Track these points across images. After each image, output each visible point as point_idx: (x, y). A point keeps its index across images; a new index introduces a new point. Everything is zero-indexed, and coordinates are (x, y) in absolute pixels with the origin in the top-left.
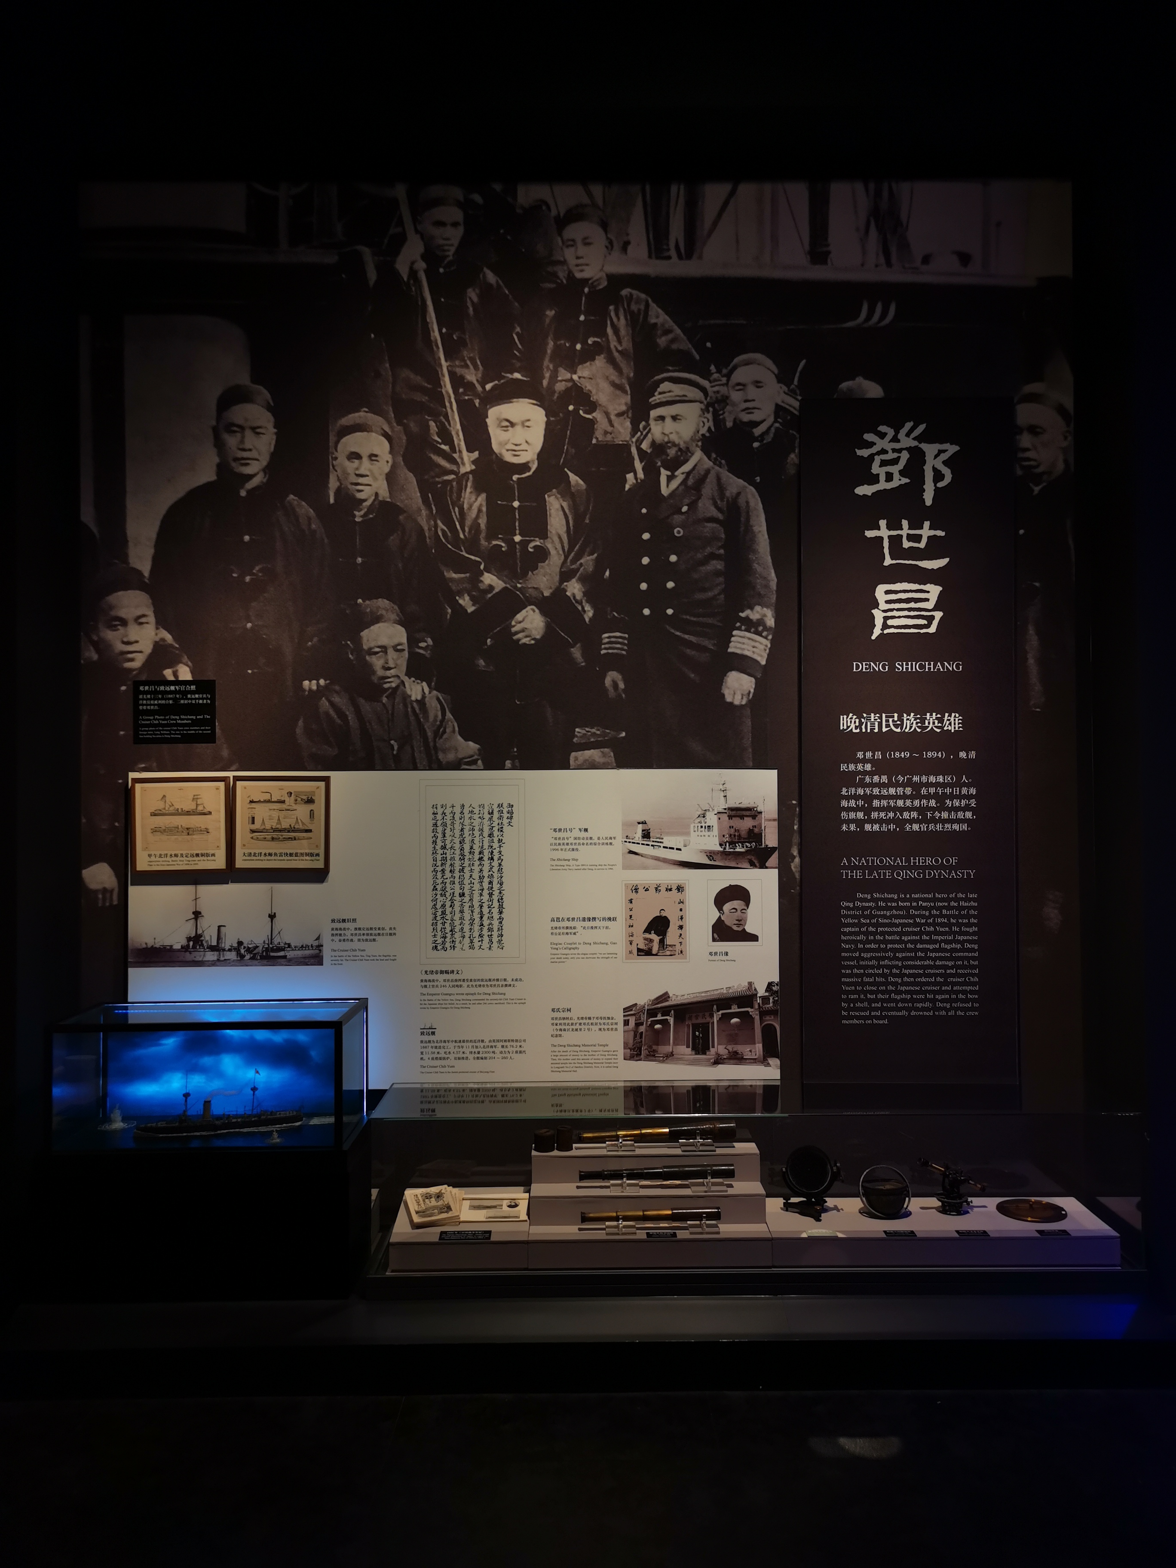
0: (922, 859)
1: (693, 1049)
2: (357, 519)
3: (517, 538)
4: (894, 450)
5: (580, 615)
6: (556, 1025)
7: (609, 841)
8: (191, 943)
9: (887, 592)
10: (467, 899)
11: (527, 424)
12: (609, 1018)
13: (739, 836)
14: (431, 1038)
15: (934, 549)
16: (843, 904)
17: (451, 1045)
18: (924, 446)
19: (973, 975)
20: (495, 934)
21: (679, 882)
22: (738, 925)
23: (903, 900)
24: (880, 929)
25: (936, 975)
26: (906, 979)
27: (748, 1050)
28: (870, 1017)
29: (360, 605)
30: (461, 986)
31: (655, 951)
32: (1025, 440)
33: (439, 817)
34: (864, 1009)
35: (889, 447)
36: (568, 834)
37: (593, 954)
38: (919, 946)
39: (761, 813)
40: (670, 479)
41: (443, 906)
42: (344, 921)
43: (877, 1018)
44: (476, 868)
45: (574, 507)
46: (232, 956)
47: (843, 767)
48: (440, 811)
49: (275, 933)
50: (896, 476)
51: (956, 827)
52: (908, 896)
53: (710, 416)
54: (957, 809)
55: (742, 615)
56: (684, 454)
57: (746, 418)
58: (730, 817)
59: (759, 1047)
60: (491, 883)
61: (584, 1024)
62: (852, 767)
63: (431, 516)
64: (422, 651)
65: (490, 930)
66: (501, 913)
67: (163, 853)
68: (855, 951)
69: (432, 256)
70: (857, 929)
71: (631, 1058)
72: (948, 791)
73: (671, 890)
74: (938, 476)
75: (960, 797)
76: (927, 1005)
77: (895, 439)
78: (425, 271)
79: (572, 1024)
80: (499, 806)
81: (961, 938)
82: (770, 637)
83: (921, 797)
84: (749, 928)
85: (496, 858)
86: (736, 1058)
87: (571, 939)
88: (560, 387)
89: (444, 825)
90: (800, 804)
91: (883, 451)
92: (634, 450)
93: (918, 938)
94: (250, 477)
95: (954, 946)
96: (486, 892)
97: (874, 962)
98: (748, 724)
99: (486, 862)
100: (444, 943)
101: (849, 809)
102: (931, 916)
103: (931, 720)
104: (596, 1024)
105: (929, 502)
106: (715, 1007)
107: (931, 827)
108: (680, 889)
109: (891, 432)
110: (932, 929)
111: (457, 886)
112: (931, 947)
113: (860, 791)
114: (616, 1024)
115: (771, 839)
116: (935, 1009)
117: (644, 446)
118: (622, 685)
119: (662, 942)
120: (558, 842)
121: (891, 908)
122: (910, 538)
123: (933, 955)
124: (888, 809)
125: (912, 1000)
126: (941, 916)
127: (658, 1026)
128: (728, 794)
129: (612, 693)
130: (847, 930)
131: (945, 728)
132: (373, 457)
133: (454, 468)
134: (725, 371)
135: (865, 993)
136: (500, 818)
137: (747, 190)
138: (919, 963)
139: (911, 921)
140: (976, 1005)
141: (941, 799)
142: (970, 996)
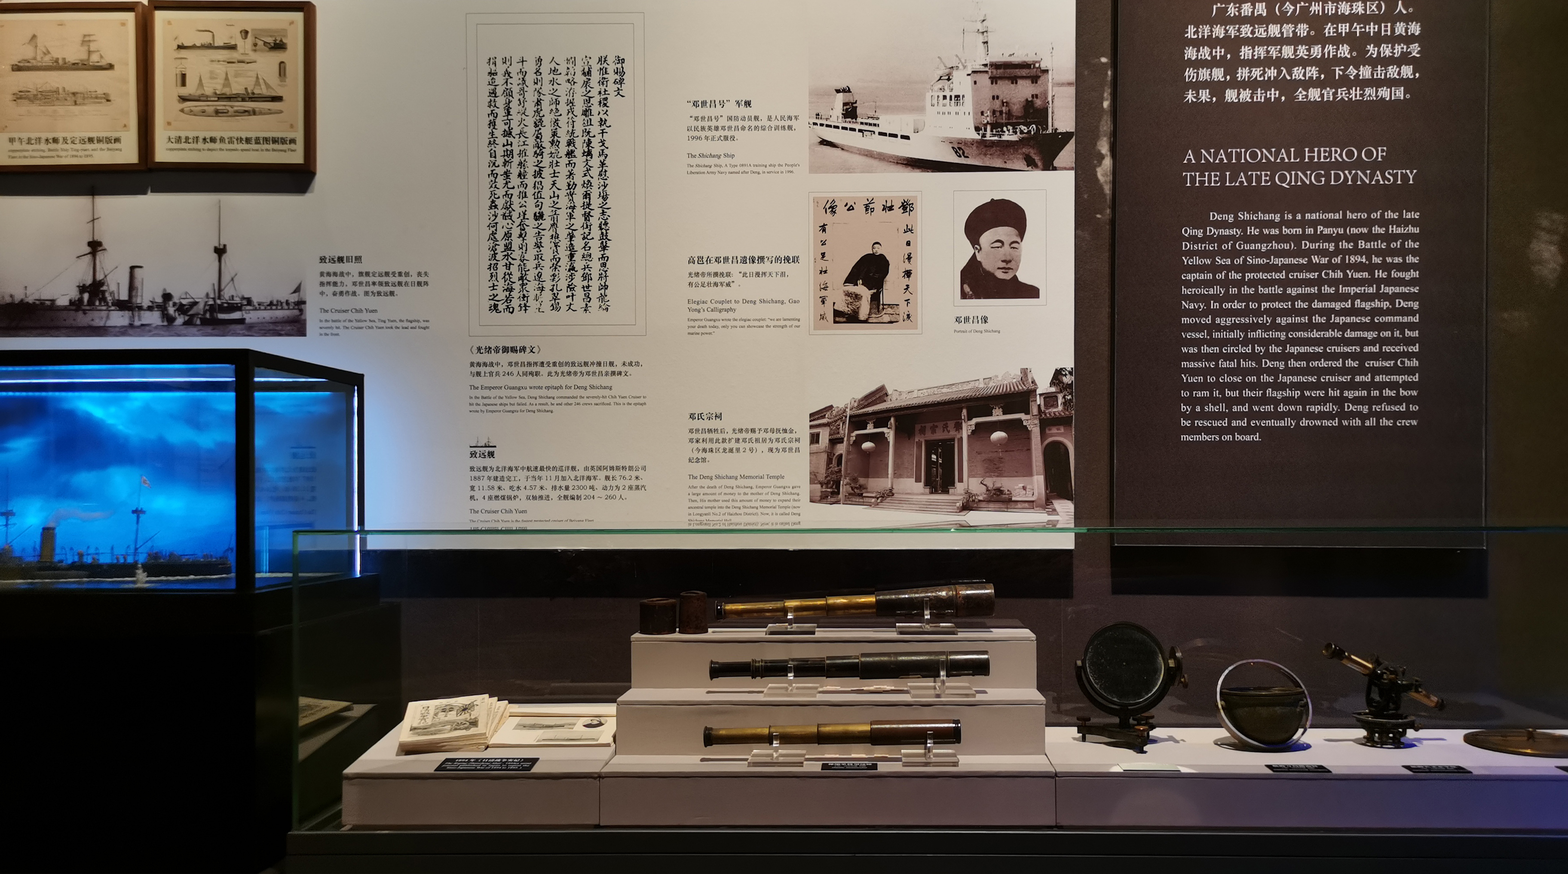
0: (1325, 151)
1: (927, 484)
6: (697, 442)
7: (787, 123)
8: (86, 296)
10: (547, 223)
12: (785, 431)
13: (1009, 114)
14: (488, 462)
16: (1186, 231)
17: (522, 474)
19: (1410, 356)
20: (595, 284)
21: (906, 195)
22: (1006, 270)
23: (1290, 224)
24: (1249, 276)
25: (1345, 356)
26: (1292, 363)
27: (1021, 485)
28: (1230, 430)
30: (537, 374)
31: (863, 315)
33: (500, 79)
34: (1219, 416)
36: (717, 111)
37: (759, 320)
38: (1317, 305)
39: (1046, 71)
41: (508, 235)
42: (341, 259)
43: (1242, 431)
44: (563, 170)
46: (153, 318)
48: (501, 69)
49: (226, 279)
51: (1384, 93)
52: (1299, 217)
54: (1386, 62)
58: (994, 80)
59: (1038, 483)
60: (587, 195)
61: (744, 440)
65: (586, 277)
66: (604, 248)
67: (33, 136)
68: (1205, 314)
70: (1210, 276)
71: (823, 498)
72: (1372, 28)
73: (891, 208)
75: (1394, 39)
76: (1329, 407)
79: (724, 440)
80: (600, 60)
81: (1390, 290)
83: (1323, 41)
84: (1024, 276)
85: (595, 152)
86: (999, 499)
87: (722, 293)
89: (509, 93)
93: (1314, 290)
95: (1377, 304)
96: (579, 212)
97: (1237, 334)
99: (579, 160)
100: (508, 299)
101: (1199, 64)
102: (1338, 252)
104: (764, 440)
106: (964, 412)
107: (1342, 93)
108: (906, 206)
110: (1339, 274)
111: (530, 201)
112: (1338, 306)
113: (1219, 32)
114: (798, 440)
116: (1343, 415)
119: (876, 301)
120: (700, 124)
121: (1269, 239)
123: (1340, 320)
124: (1267, 62)
125: (1304, 401)
126: (1356, 251)
127: (867, 445)
128: (991, 39)
130: (1191, 277)
135: (1222, 387)
136: (603, 81)
138: (1315, 334)
139: (1304, 261)
140: (1414, 408)
141: (1358, 43)
142: (1403, 393)
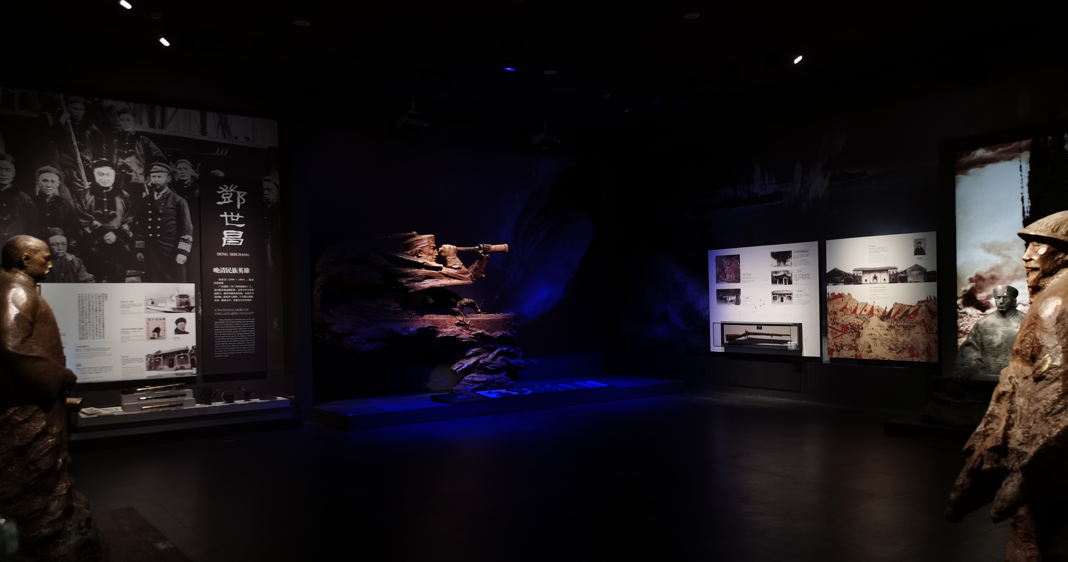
0: (238, 309)
1: (169, 366)
2: (47, 201)
3: (106, 210)
4: (228, 192)
5: (128, 235)
6: (123, 361)
9: (227, 233)
10: (91, 324)
11: (109, 175)
12: (141, 359)
13: (183, 303)
14: (80, 367)
15: (240, 221)
16: (215, 322)
17: (87, 369)
18: (237, 192)
19: (253, 341)
20: (102, 334)
21: (164, 317)
22: (183, 329)
23: (233, 321)
24: (227, 329)
25: (243, 342)
26: (234, 343)
27: (186, 365)
28: (224, 355)
29: (49, 229)
30: (90, 351)
31: (156, 338)
32: (266, 192)
33: (81, 298)
34: (221, 352)
35: (227, 191)
36: (126, 303)
37: (135, 340)
38: (238, 334)
39: (190, 296)
40: (158, 195)
41: (83, 326)
43: (226, 354)
44: (95, 314)
45: (125, 202)
47: (215, 283)
48: (81, 296)
50: (229, 200)
51: (248, 300)
52: (235, 320)
53: (170, 177)
54: (249, 295)
55: (182, 237)
56: (162, 188)
57: (182, 178)
58: (180, 298)
59: (189, 365)
60: (100, 318)
61: (132, 361)
62: (217, 283)
63: (74, 202)
64: (72, 245)
65: (100, 333)
68: (219, 336)
69: (73, 118)
70: (219, 330)
71: (149, 370)
72: (246, 290)
73: (161, 320)
74: (241, 201)
75: (249, 292)
76: (240, 350)
77: (228, 189)
78: (72, 123)
79: (129, 361)
80: (102, 294)
81: (250, 331)
82: (191, 244)
83: (238, 292)
84: (186, 330)
85: (101, 311)
86: (182, 368)
87: (128, 335)
88: (120, 164)
89: (83, 300)
90: (202, 293)
91: (225, 192)
92: (146, 186)
93: (237, 331)
94: (6, 185)
95: (248, 333)
96: (98, 321)
97: (225, 339)
98: (184, 270)
99: (98, 312)
100: (83, 338)
101: (217, 295)
102: (241, 325)
103: (241, 270)
104: (137, 361)
105: (239, 208)
106: (176, 354)
107: (241, 300)
108: (164, 319)
109: (227, 187)
110: (241, 329)
111: (88, 320)
112: (241, 334)
113: (220, 290)
114: (143, 360)
115: (193, 304)
116: (242, 351)
117: (149, 184)
118: (143, 257)
119: (158, 335)
120: (122, 305)
121: (229, 323)
122: (234, 218)
123: (242, 336)
124: (228, 295)
125: (236, 349)
126: (244, 325)
127: (157, 360)
128: (179, 290)
129: (139, 260)
130: (216, 330)
131: (245, 272)
132: (52, 181)
133: (83, 186)
134: (175, 164)
135: (222, 348)
136: (102, 298)
137: (181, 111)
138: (238, 339)
139: (236, 327)
140: (254, 350)
141: (244, 292)
142: (253, 347)
